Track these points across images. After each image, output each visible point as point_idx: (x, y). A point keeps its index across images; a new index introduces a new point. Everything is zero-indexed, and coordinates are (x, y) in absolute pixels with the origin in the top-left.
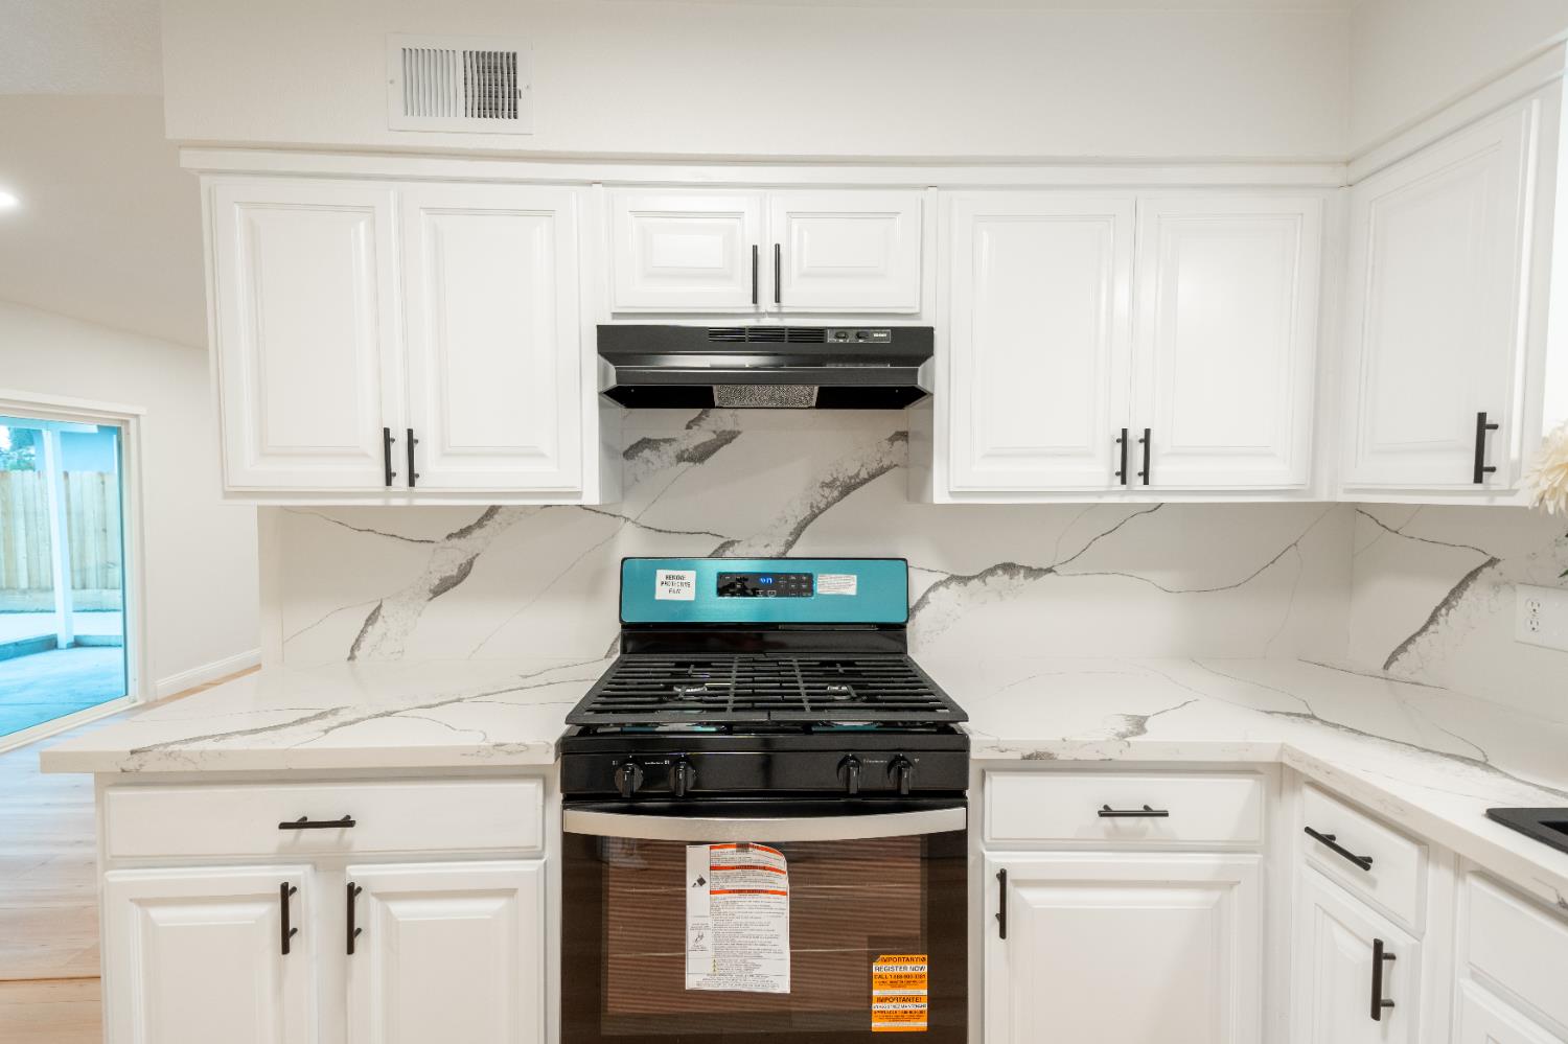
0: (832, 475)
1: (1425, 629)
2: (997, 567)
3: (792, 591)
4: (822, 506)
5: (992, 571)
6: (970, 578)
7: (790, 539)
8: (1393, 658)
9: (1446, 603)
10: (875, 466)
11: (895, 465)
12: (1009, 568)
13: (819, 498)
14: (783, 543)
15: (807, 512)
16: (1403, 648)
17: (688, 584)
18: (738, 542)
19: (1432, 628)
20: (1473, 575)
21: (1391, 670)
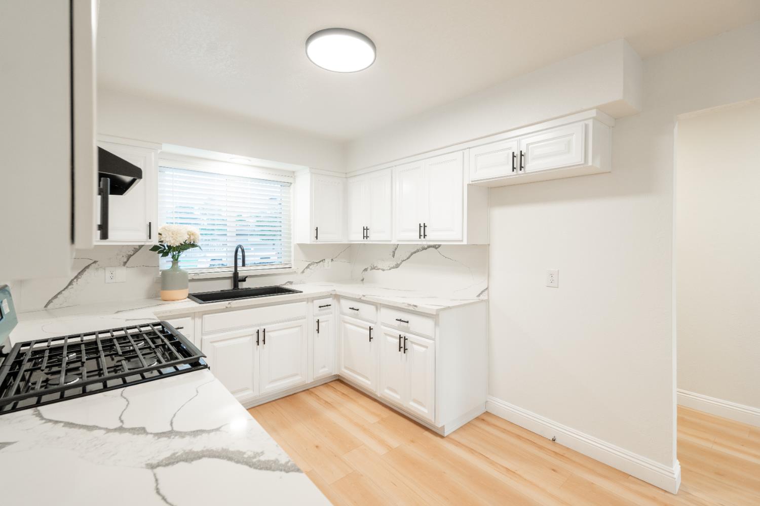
1: (67, 287)
8: (50, 302)
9: (76, 277)
16: (56, 297)
19: (70, 287)
20: (87, 267)
21: (49, 307)
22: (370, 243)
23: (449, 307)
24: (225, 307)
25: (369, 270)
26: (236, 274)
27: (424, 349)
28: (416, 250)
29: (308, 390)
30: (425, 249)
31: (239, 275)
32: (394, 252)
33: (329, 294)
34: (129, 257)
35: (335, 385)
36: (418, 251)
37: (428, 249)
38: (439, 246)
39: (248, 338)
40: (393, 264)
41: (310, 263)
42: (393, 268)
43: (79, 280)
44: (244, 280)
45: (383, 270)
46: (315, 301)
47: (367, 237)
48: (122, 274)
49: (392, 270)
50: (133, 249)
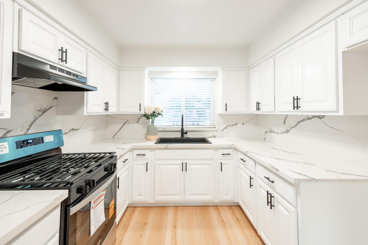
0: (40, 108)
1: (119, 131)
2: (71, 130)
3: (38, 143)
4: (38, 117)
5: (70, 131)
6: (67, 133)
7: (29, 128)
8: (114, 136)
9: (122, 127)
10: (50, 106)
11: (54, 106)
12: (73, 129)
13: (37, 115)
14: (26, 129)
15: (34, 119)
16: (116, 134)
17: (5, 147)
18: (12, 130)
20: (125, 123)
21: (114, 138)
22: (262, 113)
23: (314, 179)
24: (165, 147)
25: (268, 132)
26: (182, 129)
27: (287, 213)
28: (302, 119)
29: (217, 206)
30: (311, 119)
31: (184, 130)
32: (285, 121)
33: (229, 147)
34: (139, 119)
35: (235, 209)
36: (303, 120)
37: (313, 119)
38: (324, 116)
39: (178, 166)
40: (285, 130)
41: (227, 125)
42: (284, 133)
43: (123, 128)
44: (186, 133)
45: (278, 134)
46: (219, 150)
47: (259, 109)
48: (137, 126)
49: (284, 134)
50: (140, 116)
